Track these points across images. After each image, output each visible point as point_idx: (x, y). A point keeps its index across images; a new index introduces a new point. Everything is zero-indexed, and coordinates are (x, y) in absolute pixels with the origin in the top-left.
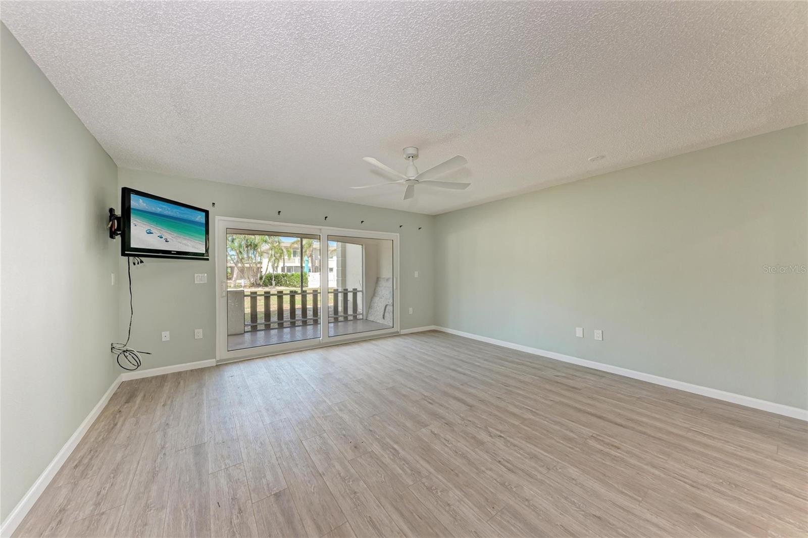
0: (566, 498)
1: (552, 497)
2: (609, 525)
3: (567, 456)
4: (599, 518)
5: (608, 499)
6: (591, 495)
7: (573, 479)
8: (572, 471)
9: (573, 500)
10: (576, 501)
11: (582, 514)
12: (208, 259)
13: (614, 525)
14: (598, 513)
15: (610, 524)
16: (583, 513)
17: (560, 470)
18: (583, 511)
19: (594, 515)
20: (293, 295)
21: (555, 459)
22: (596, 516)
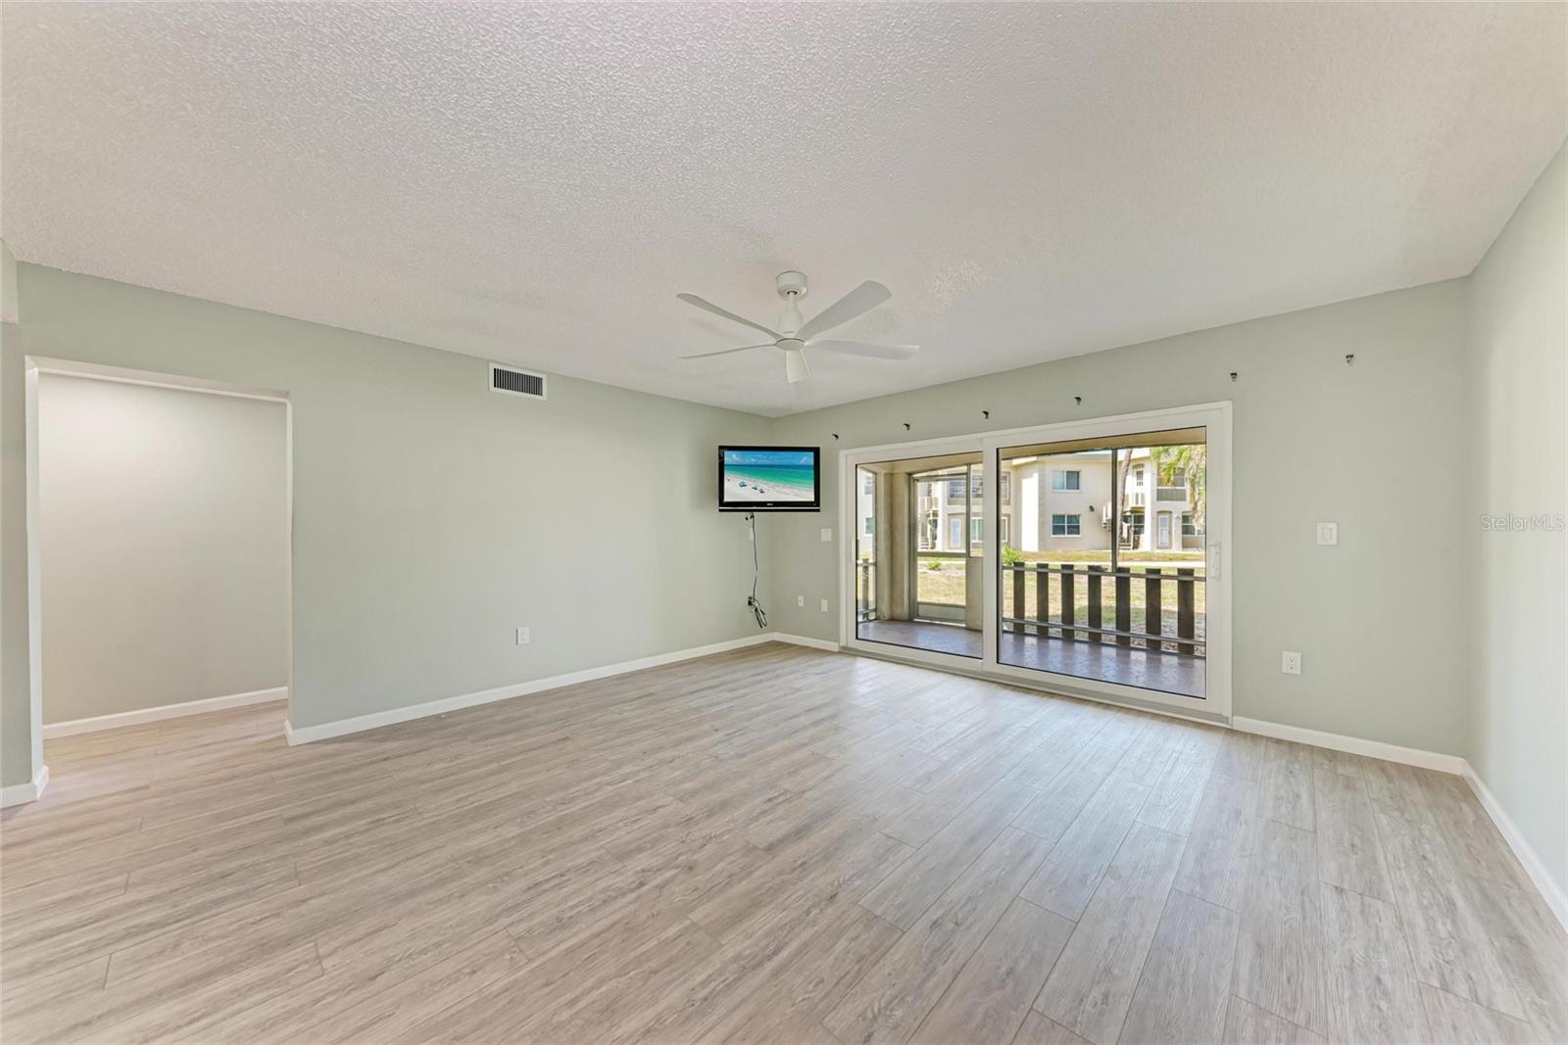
0: (437, 945)
1: (451, 926)
2: (352, 987)
3: (546, 985)
4: (373, 978)
5: (398, 1012)
6: (424, 988)
7: (474, 972)
8: (496, 976)
9: (429, 954)
10: (425, 957)
11: (395, 956)
12: (818, 511)
13: (347, 994)
14: (381, 981)
15: (354, 989)
16: (397, 959)
17: (508, 957)
18: (400, 960)
19: (382, 973)
20: (1095, 577)
21: (542, 959)
22: (379, 975)
